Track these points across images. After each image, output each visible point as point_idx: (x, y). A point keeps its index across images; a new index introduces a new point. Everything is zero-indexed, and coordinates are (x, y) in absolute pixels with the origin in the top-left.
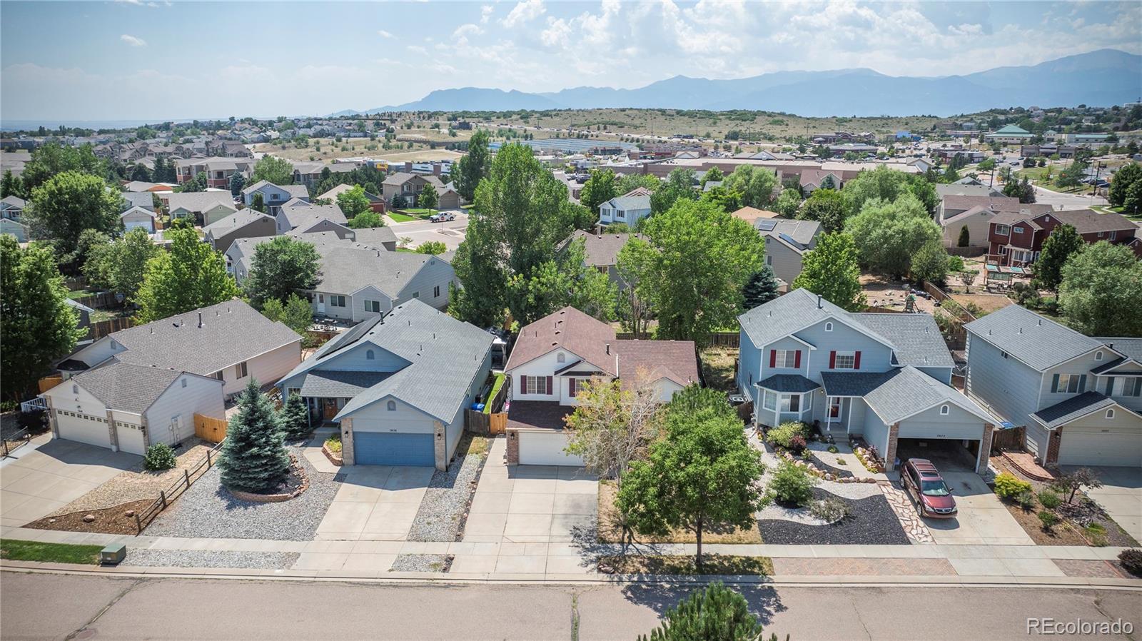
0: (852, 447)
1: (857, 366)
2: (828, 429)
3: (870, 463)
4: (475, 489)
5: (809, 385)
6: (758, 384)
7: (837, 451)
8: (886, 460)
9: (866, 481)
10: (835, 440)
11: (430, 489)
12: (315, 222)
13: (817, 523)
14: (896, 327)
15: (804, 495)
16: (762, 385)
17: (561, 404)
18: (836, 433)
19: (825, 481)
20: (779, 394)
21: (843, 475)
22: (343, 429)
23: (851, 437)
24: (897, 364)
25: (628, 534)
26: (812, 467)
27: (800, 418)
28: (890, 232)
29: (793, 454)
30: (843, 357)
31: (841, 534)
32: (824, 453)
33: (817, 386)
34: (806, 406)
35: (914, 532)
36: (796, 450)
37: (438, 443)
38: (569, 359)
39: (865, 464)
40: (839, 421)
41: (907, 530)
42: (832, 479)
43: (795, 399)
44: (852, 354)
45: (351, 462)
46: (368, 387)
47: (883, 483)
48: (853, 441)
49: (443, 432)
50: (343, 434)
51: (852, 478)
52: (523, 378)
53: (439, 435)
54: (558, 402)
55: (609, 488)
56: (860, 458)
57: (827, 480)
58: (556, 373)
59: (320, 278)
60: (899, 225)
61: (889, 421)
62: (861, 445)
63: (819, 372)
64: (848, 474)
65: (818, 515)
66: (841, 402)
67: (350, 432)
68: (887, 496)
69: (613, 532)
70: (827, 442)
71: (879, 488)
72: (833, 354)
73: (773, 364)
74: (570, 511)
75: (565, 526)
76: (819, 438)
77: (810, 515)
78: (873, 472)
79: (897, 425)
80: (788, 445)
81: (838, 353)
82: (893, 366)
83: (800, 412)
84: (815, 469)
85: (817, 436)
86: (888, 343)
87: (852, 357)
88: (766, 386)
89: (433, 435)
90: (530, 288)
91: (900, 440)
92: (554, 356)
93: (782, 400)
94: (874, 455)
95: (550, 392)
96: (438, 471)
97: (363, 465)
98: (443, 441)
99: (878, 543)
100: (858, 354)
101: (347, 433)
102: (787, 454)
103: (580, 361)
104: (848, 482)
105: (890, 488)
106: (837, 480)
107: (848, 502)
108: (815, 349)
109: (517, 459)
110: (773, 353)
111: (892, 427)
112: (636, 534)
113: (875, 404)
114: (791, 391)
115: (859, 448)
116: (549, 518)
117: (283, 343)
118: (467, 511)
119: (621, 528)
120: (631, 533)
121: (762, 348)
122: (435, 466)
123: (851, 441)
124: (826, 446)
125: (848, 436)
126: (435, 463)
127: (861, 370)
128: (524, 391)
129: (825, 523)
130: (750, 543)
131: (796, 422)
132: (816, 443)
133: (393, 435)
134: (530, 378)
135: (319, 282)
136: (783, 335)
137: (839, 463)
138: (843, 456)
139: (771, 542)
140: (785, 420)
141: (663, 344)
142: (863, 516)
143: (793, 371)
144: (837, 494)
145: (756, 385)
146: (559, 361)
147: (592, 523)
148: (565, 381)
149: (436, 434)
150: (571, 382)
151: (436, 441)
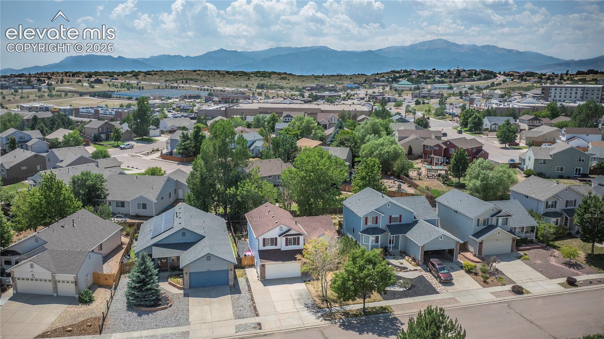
0: (403, 256)
1: (400, 221)
2: (391, 250)
3: (413, 263)
4: (251, 293)
5: (382, 231)
6: (361, 232)
7: (397, 259)
8: (420, 260)
9: (414, 270)
10: (395, 254)
11: (232, 295)
12: (75, 158)
13: (402, 289)
17: (282, 250)
18: (394, 251)
19: (398, 272)
20: (370, 236)
21: (404, 269)
22: (185, 272)
23: (401, 252)
24: (416, 219)
25: (329, 304)
26: (391, 267)
27: (379, 246)
30: (394, 218)
31: (412, 293)
32: (393, 260)
33: (385, 231)
34: (381, 241)
35: (439, 289)
38: (285, 229)
39: (411, 263)
40: (394, 246)
41: (436, 288)
42: (400, 271)
43: (377, 239)
44: (398, 216)
45: (188, 287)
47: (421, 270)
50: (184, 274)
51: (408, 270)
52: (264, 240)
53: (231, 270)
54: (280, 249)
55: (311, 285)
56: (408, 261)
58: (280, 236)
61: (420, 244)
62: (406, 255)
63: (386, 225)
64: (406, 268)
65: (400, 287)
66: (394, 237)
67: (188, 273)
68: (424, 275)
69: (322, 304)
70: (392, 255)
71: (420, 273)
72: (391, 217)
73: (366, 223)
74: (299, 297)
75: (300, 303)
76: (389, 254)
77: (397, 287)
78: (415, 266)
79: (424, 245)
82: (414, 220)
83: (379, 243)
84: (393, 267)
85: (387, 253)
86: (411, 210)
87: (398, 218)
88: (364, 233)
89: (228, 270)
90: (238, 193)
91: (425, 252)
92: (278, 228)
93: (372, 238)
94: (414, 259)
95: (276, 245)
97: (193, 288)
98: (233, 272)
99: (427, 295)
100: (400, 216)
103: (290, 230)
105: (424, 272)
106: (403, 271)
107: (411, 280)
108: (383, 215)
109: (265, 278)
110: (366, 218)
111: (421, 246)
112: (332, 303)
113: (412, 237)
114: (375, 235)
115: (406, 257)
116: (292, 301)
118: (254, 303)
119: (325, 302)
120: (330, 303)
121: (362, 216)
122: (228, 285)
123: (401, 254)
124: (392, 257)
125: (399, 252)
126: (228, 283)
127: (402, 223)
128: (264, 245)
129: (405, 289)
130: (379, 301)
133: (209, 272)
134: (267, 239)
136: (370, 210)
137: (400, 264)
138: (401, 261)
139: (387, 300)
140: (374, 247)
142: (418, 285)
143: (375, 225)
144: (405, 277)
145: (360, 233)
146: (280, 230)
147: (311, 301)
148: (284, 239)
149: (230, 269)
150: (287, 239)
151: (230, 273)
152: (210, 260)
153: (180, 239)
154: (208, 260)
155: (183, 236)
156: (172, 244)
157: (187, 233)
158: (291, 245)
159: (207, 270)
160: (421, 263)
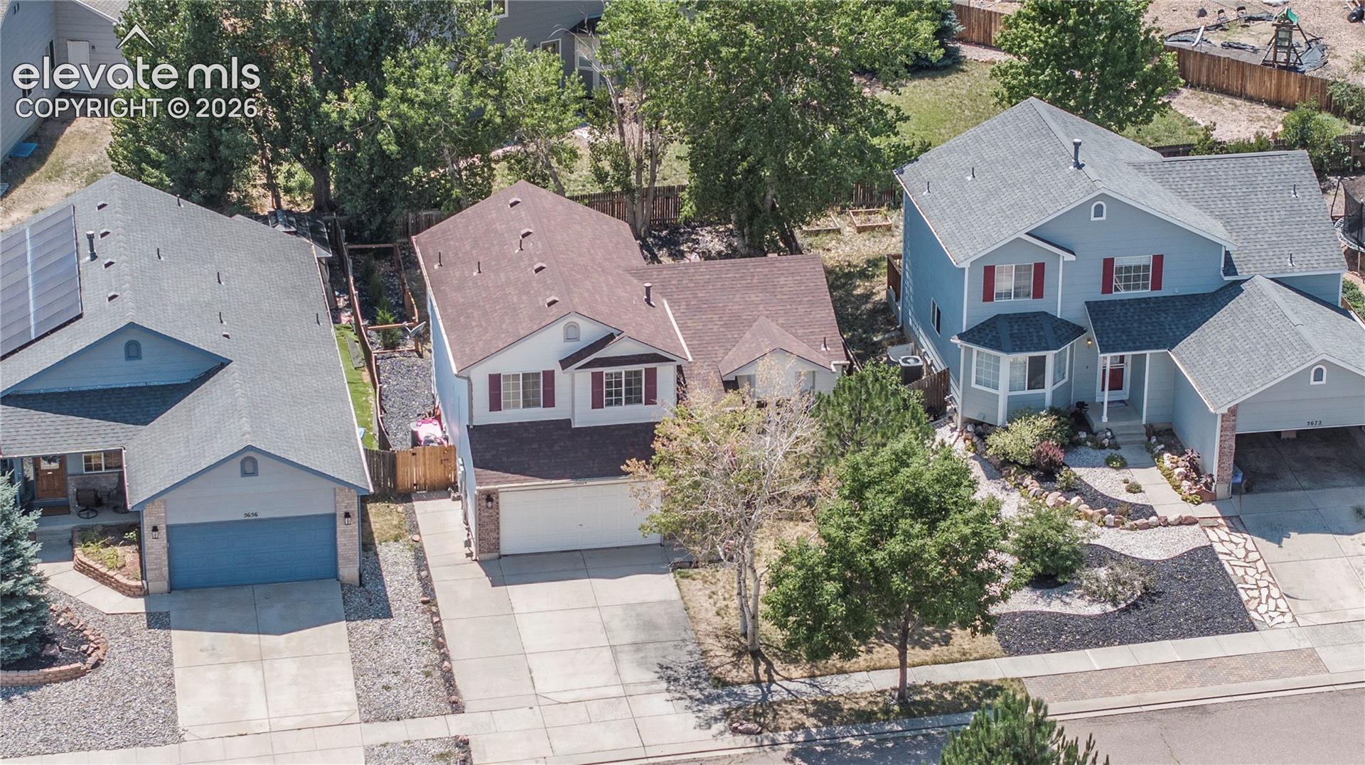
0: (1152, 452)
1: (1157, 285)
2: (1105, 419)
3: (1186, 484)
4: (437, 614)
5: (1065, 331)
6: (961, 337)
7: (1124, 465)
8: (1215, 478)
9: (1182, 522)
10: (1119, 439)
11: (353, 623)
13: (1096, 609)
14: (1233, 188)
15: (1069, 563)
16: (968, 341)
18: (1120, 423)
19: (1105, 529)
20: (1006, 357)
21: (1136, 514)
22: (147, 523)
23: (1151, 431)
24: (1236, 274)
25: (763, 666)
26: (1078, 504)
27: (1048, 401)
29: (1040, 479)
30: (1128, 269)
31: (1138, 626)
32: (1098, 470)
33: (1079, 331)
34: (1058, 376)
35: (1262, 609)
36: (1046, 471)
37: (344, 531)
38: (589, 332)
39: (1177, 488)
40: (1126, 397)
41: (1251, 606)
42: (1116, 525)
43: (1037, 369)
44: (1146, 260)
45: (164, 585)
46: (146, 423)
47: (1211, 522)
48: (1154, 440)
49: (354, 509)
50: (147, 531)
51: (1153, 519)
52: (495, 380)
53: (347, 515)
54: (568, 422)
55: (699, 584)
56: (1169, 476)
57: (1109, 527)
58: (566, 363)
61: (1217, 405)
62: (1169, 448)
63: (1083, 303)
64: (1147, 511)
65: (1095, 596)
66: (1129, 363)
67: (162, 527)
68: (1218, 548)
69: (736, 665)
70: (1102, 447)
71: (1203, 534)
72: (1108, 263)
73: (988, 295)
74: (641, 637)
75: (642, 663)
76: (1086, 439)
77: (1081, 597)
78: (1192, 502)
79: (1233, 411)
80: (1028, 462)
81: (1117, 264)
82: (1226, 278)
83: (1048, 390)
84: (1084, 507)
85: (1083, 435)
86: (1214, 230)
87: (1146, 267)
88: (977, 343)
89: (333, 517)
91: (1239, 437)
92: (558, 331)
93: (1010, 368)
94: (1196, 468)
95: (549, 401)
96: (348, 587)
97: (186, 588)
98: (354, 526)
99: (1202, 634)
100: (1158, 260)
101: (155, 529)
102: (1028, 480)
103: (610, 337)
104: (1147, 526)
105: (1223, 533)
106: (1127, 525)
107: (1150, 565)
108: (1073, 258)
109: (497, 546)
110: (989, 273)
111: (1223, 415)
112: (777, 664)
113: (1192, 367)
114: (1029, 350)
115: (1166, 456)
116: (607, 654)
118: (445, 657)
119: (747, 658)
120: (769, 664)
121: (966, 265)
122: (336, 576)
123: (1150, 439)
124: (1101, 455)
125: (1144, 431)
126: (336, 569)
127: (1165, 291)
128: (495, 405)
129: (1109, 608)
130: (983, 658)
131: (1042, 413)
132: (1082, 450)
133: (253, 525)
134: (507, 377)
136: (1007, 235)
137: (1129, 491)
138: (1138, 475)
139: (1018, 653)
140: (1019, 410)
142: (1175, 590)
143: (1028, 305)
144: (1126, 552)
145: (955, 340)
146: (568, 339)
147: (690, 653)
148: (583, 379)
149: (341, 513)
150: (597, 378)
151: (340, 527)
152: (255, 473)
153: (120, 374)
154: (245, 474)
155: (129, 357)
156: (82, 394)
157: (146, 346)
158: (618, 402)
159: (242, 517)
160: (1221, 489)
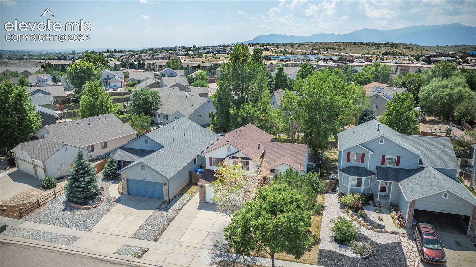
0: (390, 210)
1: (398, 164)
2: (378, 199)
3: (397, 221)
4: (178, 213)
5: (368, 173)
7: (380, 212)
8: (406, 221)
9: (392, 233)
10: (381, 205)
11: (156, 211)
13: (354, 256)
14: (425, 144)
15: (349, 238)
16: (341, 171)
18: (382, 201)
19: (367, 230)
20: (351, 177)
21: (379, 228)
22: (122, 177)
23: (391, 204)
24: (423, 165)
26: (361, 220)
27: (362, 191)
28: (443, 94)
29: (353, 211)
30: (390, 159)
32: (372, 212)
33: (374, 174)
34: (366, 185)
36: (355, 209)
37: (165, 188)
38: (233, 150)
39: (394, 222)
40: (386, 194)
42: (371, 229)
43: (359, 181)
44: (395, 157)
46: (143, 157)
47: (403, 235)
48: (392, 207)
49: (167, 183)
50: (122, 179)
51: (383, 230)
52: (211, 158)
53: (165, 184)
56: (393, 218)
57: (369, 229)
58: (227, 157)
59: (160, 106)
60: (448, 91)
61: (409, 199)
62: (395, 210)
63: (376, 166)
64: (382, 227)
65: (355, 251)
66: (388, 184)
68: (403, 244)
70: (376, 206)
71: (399, 238)
72: (384, 157)
73: (348, 160)
75: (212, 239)
76: (371, 203)
77: (351, 250)
78: (398, 227)
79: (414, 202)
80: (352, 206)
81: (387, 156)
82: (419, 166)
83: (362, 188)
84: (363, 222)
85: (371, 202)
86: (418, 153)
87: (395, 159)
88: (343, 172)
89: (162, 183)
90: (240, 114)
91: (416, 211)
93: (352, 181)
94: (402, 217)
96: (164, 202)
97: (131, 195)
98: (167, 187)
100: (399, 158)
101: (124, 179)
102: (350, 211)
103: (238, 151)
104: (381, 232)
105: (406, 239)
106: (375, 230)
108: (373, 153)
109: (204, 199)
110: (349, 154)
111: (410, 202)
113: (403, 187)
114: (357, 176)
115: (394, 212)
116: (206, 234)
117: (126, 135)
121: (343, 150)
122: (163, 199)
123: (390, 207)
124: (375, 208)
125: (389, 204)
126: (163, 197)
127: (400, 167)
128: (211, 165)
129: (359, 256)
130: (310, 263)
131: (358, 193)
132: (369, 206)
133: (144, 182)
134: (214, 158)
135: (159, 108)
136: (354, 144)
137: (379, 220)
138: (383, 216)
140: (353, 192)
141: (290, 145)
142: (383, 255)
143: (359, 164)
144: (371, 239)
145: (339, 171)
146: (228, 151)
148: (231, 161)
152: (144, 169)
153: (144, 146)
154: (142, 169)
155: (146, 143)
156: (136, 149)
159: (142, 180)
160: (408, 225)
